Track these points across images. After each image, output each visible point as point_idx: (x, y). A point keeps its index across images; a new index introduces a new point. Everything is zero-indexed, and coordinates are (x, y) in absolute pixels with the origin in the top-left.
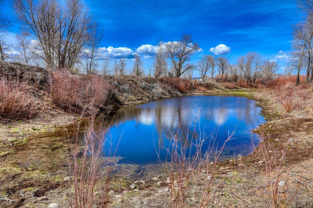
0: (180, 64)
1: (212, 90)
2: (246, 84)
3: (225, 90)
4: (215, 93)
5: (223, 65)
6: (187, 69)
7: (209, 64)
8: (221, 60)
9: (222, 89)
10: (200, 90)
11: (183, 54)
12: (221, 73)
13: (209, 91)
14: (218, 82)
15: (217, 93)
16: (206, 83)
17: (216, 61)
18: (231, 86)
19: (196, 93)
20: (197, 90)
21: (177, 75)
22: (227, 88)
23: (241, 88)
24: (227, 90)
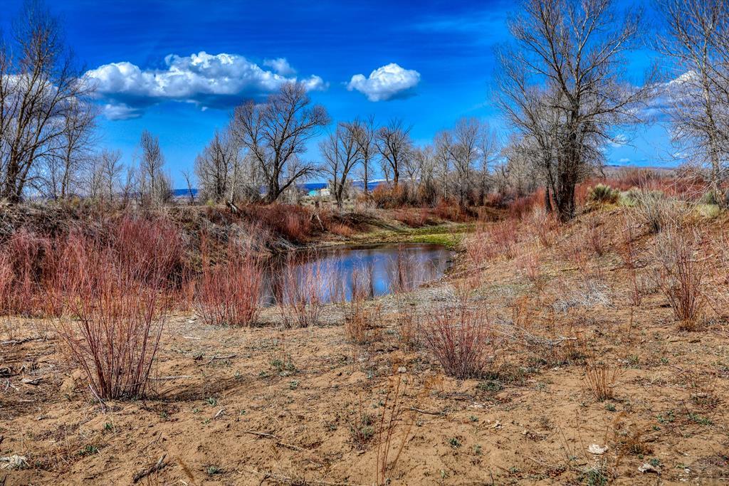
0: (277, 164)
1: (368, 231)
2: (458, 211)
3: (402, 229)
4: (375, 240)
5: (394, 152)
6: (297, 176)
7: (353, 151)
8: (388, 136)
9: (393, 228)
10: (337, 234)
11: (286, 135)
12: (392, 176)
13: (360, 236)
14: (383, 207)
15: (380, 240)
16: (350, 212)
17: (373, 141)
18: (417, 218)
19: (329, 242)
20: (329, 236)
21: (271, 193)
22: (408, 224)
23: (444, 223)
24: (407, 229)
